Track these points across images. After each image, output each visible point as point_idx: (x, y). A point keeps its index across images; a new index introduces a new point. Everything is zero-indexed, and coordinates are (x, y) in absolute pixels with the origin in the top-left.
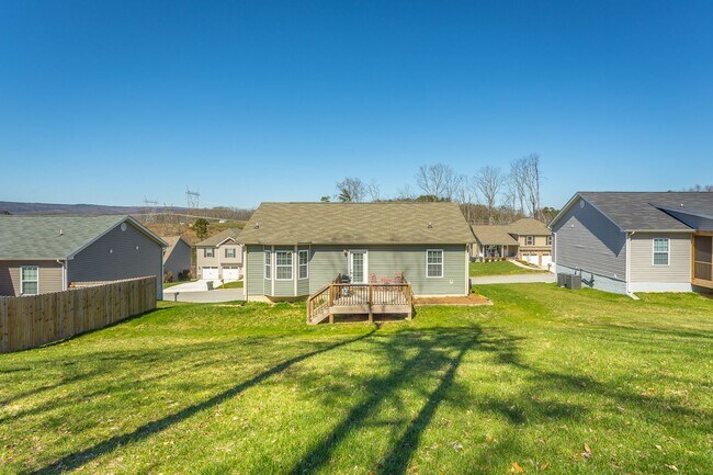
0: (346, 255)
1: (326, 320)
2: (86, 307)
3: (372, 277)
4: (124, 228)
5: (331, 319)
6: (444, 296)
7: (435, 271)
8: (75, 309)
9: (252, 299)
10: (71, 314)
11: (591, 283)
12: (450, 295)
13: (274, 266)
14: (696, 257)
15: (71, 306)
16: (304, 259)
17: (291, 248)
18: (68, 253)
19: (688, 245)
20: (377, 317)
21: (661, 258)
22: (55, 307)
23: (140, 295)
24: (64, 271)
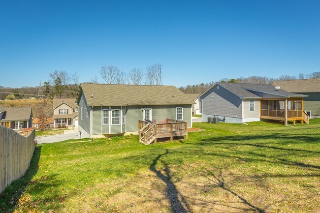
0: (142, 111)
5: (156, 141)
7: (179, 117)
9: (95, 137)
11: (224, 120)
13: (110, 118)
14: (262, 108)
17: (119, 107)
19: (259, 103)
21: (252, 109)
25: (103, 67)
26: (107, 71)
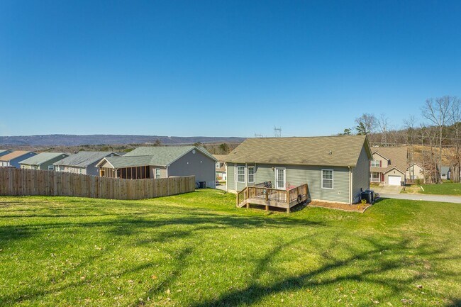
0: (274, 170)
1: (245, 206)
2: (158, 187)
3: (288, 185)
4: (194, 152)
5: (247, 205)
6: (334, 202)
7: (327, 184)
8: (153, 187)
9: (230, 191)
10: (152, 189)
12: (338, 202)
13: (236, 174)
15: (151, 185)
16: (251, 171)
17: (244, 164)
18: (168, 163)
20: (271, 208)
22: (144, 185)
23: (185, 184)
24: (166, 171)
25: (428, 102)
26: (434, 105)
